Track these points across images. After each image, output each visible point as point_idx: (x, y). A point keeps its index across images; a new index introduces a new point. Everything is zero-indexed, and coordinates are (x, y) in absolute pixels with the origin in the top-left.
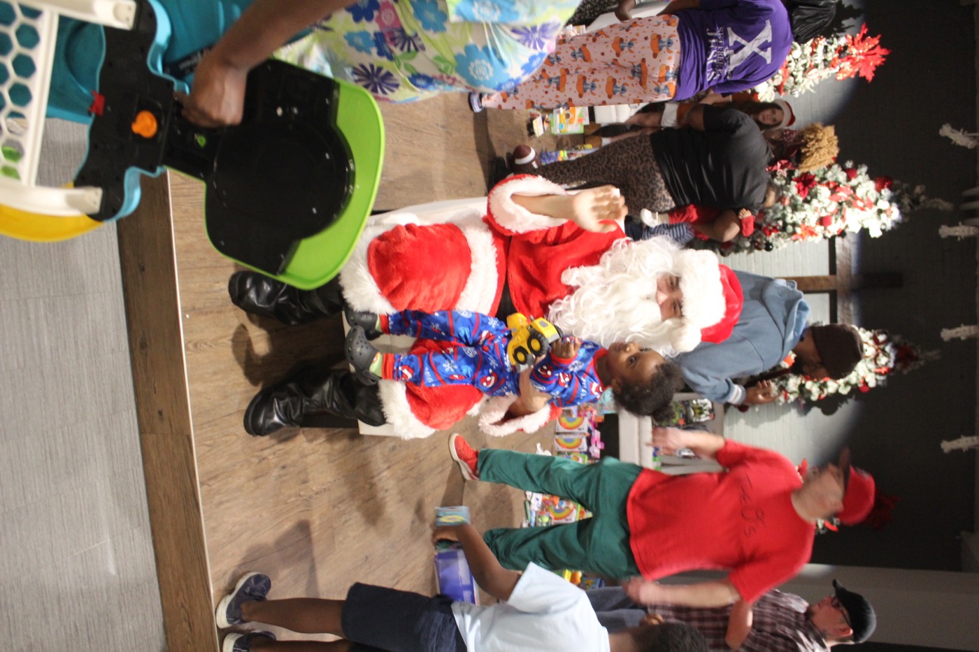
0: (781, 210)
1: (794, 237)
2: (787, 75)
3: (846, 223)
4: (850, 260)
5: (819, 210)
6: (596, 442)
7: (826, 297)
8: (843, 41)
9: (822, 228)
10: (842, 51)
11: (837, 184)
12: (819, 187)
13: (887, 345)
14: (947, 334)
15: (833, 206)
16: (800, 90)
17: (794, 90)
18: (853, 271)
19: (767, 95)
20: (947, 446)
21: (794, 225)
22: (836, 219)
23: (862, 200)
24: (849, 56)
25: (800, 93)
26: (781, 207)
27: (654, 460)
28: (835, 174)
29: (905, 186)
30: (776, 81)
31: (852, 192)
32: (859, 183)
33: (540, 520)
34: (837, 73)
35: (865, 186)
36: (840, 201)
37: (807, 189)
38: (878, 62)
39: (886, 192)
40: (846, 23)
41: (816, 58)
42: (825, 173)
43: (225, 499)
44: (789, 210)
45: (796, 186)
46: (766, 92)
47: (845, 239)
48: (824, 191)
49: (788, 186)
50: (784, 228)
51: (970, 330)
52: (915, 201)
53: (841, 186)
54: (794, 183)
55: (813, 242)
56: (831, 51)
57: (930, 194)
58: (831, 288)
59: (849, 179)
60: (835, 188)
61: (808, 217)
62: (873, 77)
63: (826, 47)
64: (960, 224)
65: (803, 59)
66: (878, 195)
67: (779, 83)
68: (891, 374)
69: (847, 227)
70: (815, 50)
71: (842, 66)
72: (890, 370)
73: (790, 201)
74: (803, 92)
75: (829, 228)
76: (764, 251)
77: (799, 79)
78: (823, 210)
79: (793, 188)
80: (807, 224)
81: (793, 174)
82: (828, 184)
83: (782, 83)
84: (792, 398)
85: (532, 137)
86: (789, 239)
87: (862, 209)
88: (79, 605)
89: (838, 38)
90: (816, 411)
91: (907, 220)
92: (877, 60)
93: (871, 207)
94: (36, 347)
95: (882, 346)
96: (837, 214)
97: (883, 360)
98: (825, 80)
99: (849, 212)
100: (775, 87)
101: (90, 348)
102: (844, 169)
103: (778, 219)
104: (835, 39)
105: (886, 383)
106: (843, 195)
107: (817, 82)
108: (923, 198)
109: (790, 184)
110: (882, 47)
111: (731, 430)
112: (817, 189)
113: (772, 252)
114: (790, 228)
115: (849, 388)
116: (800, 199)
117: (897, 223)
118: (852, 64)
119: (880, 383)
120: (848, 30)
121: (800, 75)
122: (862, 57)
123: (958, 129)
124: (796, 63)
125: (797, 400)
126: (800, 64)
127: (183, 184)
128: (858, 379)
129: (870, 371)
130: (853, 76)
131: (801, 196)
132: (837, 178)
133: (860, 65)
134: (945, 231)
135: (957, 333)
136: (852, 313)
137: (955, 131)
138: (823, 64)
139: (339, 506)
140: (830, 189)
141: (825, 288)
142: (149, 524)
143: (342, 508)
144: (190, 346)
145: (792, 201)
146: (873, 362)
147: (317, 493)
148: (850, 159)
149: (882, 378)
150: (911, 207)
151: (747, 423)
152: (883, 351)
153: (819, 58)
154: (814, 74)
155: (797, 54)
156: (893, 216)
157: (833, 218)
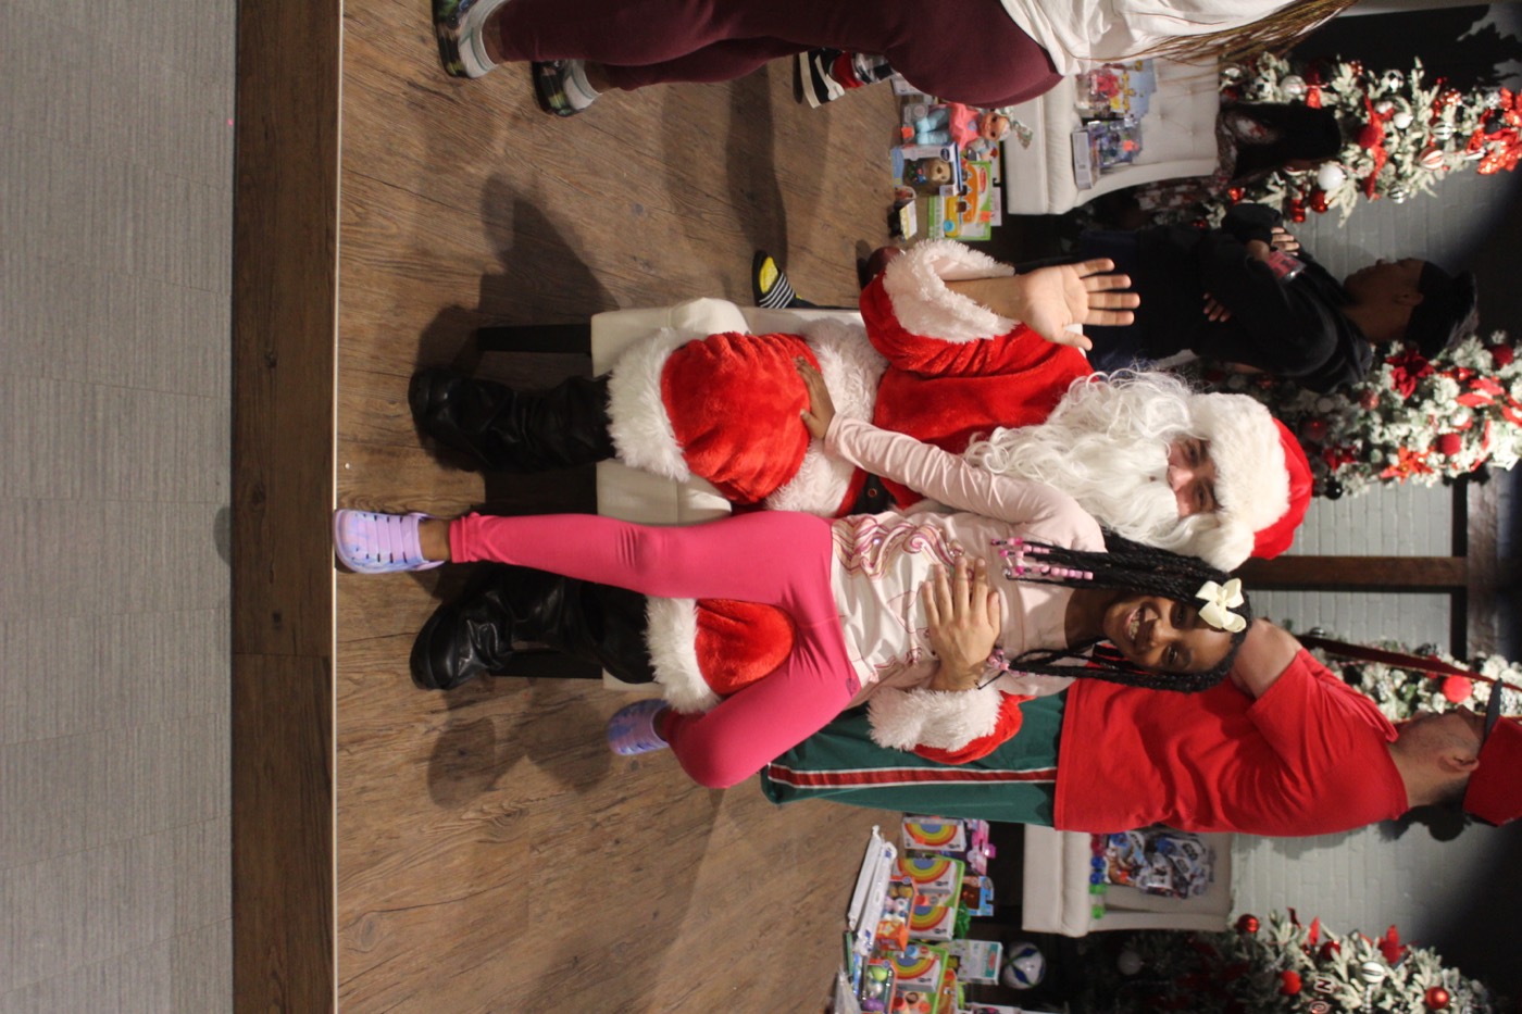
0: (1361, 419)
1: (1385, 474)
2: (1383, 160)
3: (1489, 449)
4: (1495, 528)
5: (1436, 422)
6: (981, 841)
7: (1445, 600)
8: (1493, 101)
9: (1442, 457)
10: (1491, 120)
11: (1473, 373)
12: (1437, 377)
15: (1463, 419)
16: (1407, 191)
17: (1395, 190)
18: (1501, 551)
19: (1342, 195)
21: (1386, 448)
22: (1469, 442)
24: (1505, 130)
25: (1407, 195)
26: (1362, 413)
27: (1092, 892)
28: (1469, 355)
30: (1360, 169)
31: (1502, 390)
32: (1517, 374)
33: (870, 975)
34: (1480, 160)
36: (1478, 406)
37: (1414, 381)
40: (1501, 68)
41: (1440, 130)
43: (370, 784)
44: (1377, 418)
45: (1392, 372)
46: (1341, 191)
47: (1486, 487)
48: (1447, 387)
49: (1377, 372)
50: (1365, 455)
53: (1481, 377)
54: (1387, 367)
55: (1422, 485)
56: (1470, 117)
58: (1455, 582)
59: (1496, 365)
60: (1468, 382)
61: (1415, 434)
63: (1460, 111)
65: (1414, 131)
67: (1367, 174)
69: (1490, 457)
70: (1438, 115)
71: (1490, 147)
73: (1380, 401)
74: (1414, 193)
75: (1455, 458)
76: (1323, 498)
77: (1407, 168)
78: (1445, 423)
79: (1387, 376)
80: (1410, 448)
81: (1389, 351)
82: (1455, 374)
83: (1373, 174)
85: (897, 238)
86: (1374, 477)
88: (113, 938)
89: (1484, 94)
90: (1418, 831)
94: (100, 469)
96: (1471, 430)
98: (1455, 173)
99: (1494, 428)
100: (1358, 181)
101: (174, 489)
102: (1488, 346)
103: (1354, 436)
104: (1479, 97)
106: (1484, 394)
107: (1440, 175)
109: (1380, 369)
111: (1245, 860)
112: (1432, 384)
113: (1339, 502)
114: (1377, 455)
116: (1400, 398)
118: (1509, 145)
120: (1504, 82)
121: (1409, 159)
124: (1402, 139)
126: (1408, 140)
127: (356, 224)
130: (1510, 168)
131: (1401, 392)
136: (1496, 634)
138: (1453, 142)
139: (542, 848)
140: (1459, 382)
141: (1444, 582)
142: (229, 819)
143: (545, 855)
144: (345, 500)
145: (1384, 402)
147: (508, 815)
148: (1500, 326)
151: (1276, 849)
153: (1447, 129)
154: (1435, 161)
155: (1403, 120)
157: (1463, 440)
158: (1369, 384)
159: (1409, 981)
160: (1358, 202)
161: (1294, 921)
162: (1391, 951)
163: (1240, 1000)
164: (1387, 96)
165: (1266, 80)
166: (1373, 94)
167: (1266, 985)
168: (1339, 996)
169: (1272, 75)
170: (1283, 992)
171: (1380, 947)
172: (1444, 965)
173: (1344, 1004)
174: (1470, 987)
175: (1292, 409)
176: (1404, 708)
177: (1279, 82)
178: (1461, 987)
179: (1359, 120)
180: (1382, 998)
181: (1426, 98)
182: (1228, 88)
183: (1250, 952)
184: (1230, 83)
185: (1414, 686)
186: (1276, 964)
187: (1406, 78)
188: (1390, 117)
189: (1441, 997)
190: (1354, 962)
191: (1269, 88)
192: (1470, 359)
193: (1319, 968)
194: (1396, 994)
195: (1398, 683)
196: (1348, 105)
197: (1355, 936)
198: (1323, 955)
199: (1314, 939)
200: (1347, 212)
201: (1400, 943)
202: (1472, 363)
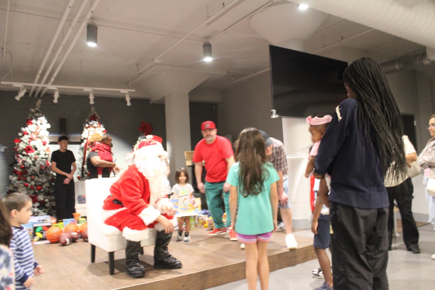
3: (45, 136)
4: (55, 137)
5: (40, 145)
13: (90, 124)
14: (92, 102)
15: (38, 140)
20: (129, 104)
21: (45, 155)
22: (44, 139)
23: (37, 130)
26: (39, 159)
28: (25, 139)
29: (30, 115)
31: (33, 133)
32: (29, 131)
35: (30, 128)
36: (37, 137)
37: (31, 149)
39: (34, 121)
42: (24, 143)
44: (40, 156)
48: (32, 144)
49: (30, 156)
50: (46, 158)
51: (91, 95)
52: (37, 112)
53: (30, 137)
54: (29, 154)
57: (34, 107)
59: (28, 134)
60: (31, 139)
61: (42, 149)
64: (53, 96)
66: (34, 124)
69: (47, 136)
72: (99, 123)
75: (47, 142)
78: (40, 143)
79: (31, 154)
80: (46, 150)
82: (29, 142)
87: (41, 130)
91: (44, 115)
93: (38, 127)
95: (90, 125)
96: (41, 139)
97: (95, 125)
99: (40, 135)
102: (23, 135)
103: (43, 160)
106: (34, 136)
108: (36, 109)
116: (36, 152)
117: (45, 118)
119: (103, 127)
128: (102, 134)
129: (99, 129)
131: (34, 151)
132: (27, 138)
134: (55, 101)
135: (92, 99)
137: (18, 95)
140: (32, 141)
145: (36, 154)
146: (96, 128)
148: (17, 134)
150: (39, 113)
152: (92, 125)
156: (43, 120)
157: (43, 140)
158: (33, 157)
174: (140, 139)
175: (38, 172)
192: (27, 139)
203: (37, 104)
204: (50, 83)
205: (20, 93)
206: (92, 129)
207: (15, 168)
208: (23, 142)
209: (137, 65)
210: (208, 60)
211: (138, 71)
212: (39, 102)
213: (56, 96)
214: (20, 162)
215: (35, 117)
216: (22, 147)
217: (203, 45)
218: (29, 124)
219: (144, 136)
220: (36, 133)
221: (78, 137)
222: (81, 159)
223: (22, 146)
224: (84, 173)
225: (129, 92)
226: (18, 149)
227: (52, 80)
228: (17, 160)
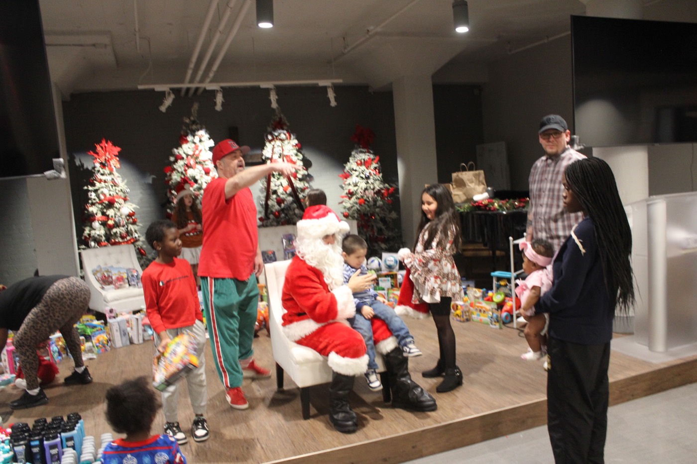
2: (118, 196)
5: (201, 175)
8: (98, 165)
9: (211, 172)
10: (103, 165)
11: (185, 165)
12: (188, 175)
13: (274, 134)
14: (274, 105)
15: (199, 167)
17: (126, 192)
19: (129, 207)
20: (333, 103)
22: (206, 165)
23: (194, 152)
24: (107, 161)
25: (127, 188)
28: (179, 167)
29: (184, 128)
31: (189, 157)
32: (184, 153)
34: (116, 168)
35: (186, 149)
36: (195, 163)
37: (189, 182)
38: (111, 144)
39: (190, 138)
40: (78, 163)
41: (108, 180)
42: (178, 172)
48: (190, 173)
52: (194, 122)
53: (186, 163)
56: (103, 171)
57: (189, 115)
59: (182, 158)
60: (188, 166)
61: (205, 181)
62: (119, 146)
63: (101, 174)
64: (215, 100)
65: (108, 187)
66: (190, 142)
67: (123, 201)
68: (290, 131)
70: (103, 180)
71: (112, 165)
72: (288, 132)
74: (126, 186)
75: (210, 169)
77: (120, 189)
78: (201, 172)
82: (185, 170)
83: (122, 199)
84: (307, 185)
87: (201, 151)
90: (311, 171)
91: (204, 126)
92: (109, 146)
93: (197, 146)
95: (275, 137)
96: (203, 165)
97: (283, 136)
98: (119, 175)
99: (201, 158)
100: (124, 203)
102: (176, 161)
104: (96, 169)
105: (295, 134)
106: (192, 162)
107: (121, 178)
108: (192, 118)
110: (101, 142)
112: (190, 176)
115: (299, 154)
116: (196, 186)
117: (206, 132)
118: (111, 159)
119: (295, 137)
120: (83, 161)
121: (117, 188)
122: (107, 154)
123: (163, 102)
124: (111, 191)
125: (308, 182)
126: (112, 189)
128: (294, 149)
129: (289, 143)
130: (118, 159)
131: (193, 185)
133: (111, 154)
134: (219, 107)
135: (274, 100)
137: (164, 104)
138: (111, 176)
140: (189, 169)
145: (197, 190)
146: (284, 142)
148: (168, 159)
149: (292, 136)
152: (277, 136)
153: (109, 178)
154: (119, 180)
155: (106, 191)
156: (202, 134)
157: (205, 167)
159: (356, 171)
160: (131, 202)
161: (342, 203)
162: (347, 176)
163: (369, 215)
164: (98, 196)
165: (95, 233)
166: (97, 200)
167: (364, 208)
168: (363, 189)
169: (93, 232)
170: (365, 203)
171: (346, 178)
172: (349, 162)
173: (365, 187)
176: (282, 177)
177: (94, 229)
178: (354, 157)
179: (107, 205)
180: (362, 178)
181: (98, 185)
182: (98, 245)
183: (354, 213)
184: (96, 245)
185: (275, 175)
186: (357, 206)
187: (91, 191)
188: (105, 195)
189: (359, 162)
190: (353, 186)
191: (98, 232)
193: (355, 194)
194: (360, 173)
195: (275, 180)
196: (102, 208)
197: (343, 186)
198: (351, 194)
199: (346, 197)
200: (134, 206)
201: (344, 174)
202: (182, 166)
203: (192, 111)
204: (208, 80)
205: (166, 101)
206: (278, 143)
207: (169, 211)
208: (176, 171)
209: (344, 38)
210: (462, 30)
211: (345, 48)
212: (196, 106)
213: (219, 99)
214: (175, 201)
215: (189, 130)
216: (176, 179)
217: (453, 4)
218: (183, 143)
219: (359, 150)
220: (195, 156)
221: (258, 155)
222: (264, 190)
223: (176, 177)
224: (269, 212)
225: (333, 84)
226: (170, 182)
227: (211, 75)
228: (170, 198)
